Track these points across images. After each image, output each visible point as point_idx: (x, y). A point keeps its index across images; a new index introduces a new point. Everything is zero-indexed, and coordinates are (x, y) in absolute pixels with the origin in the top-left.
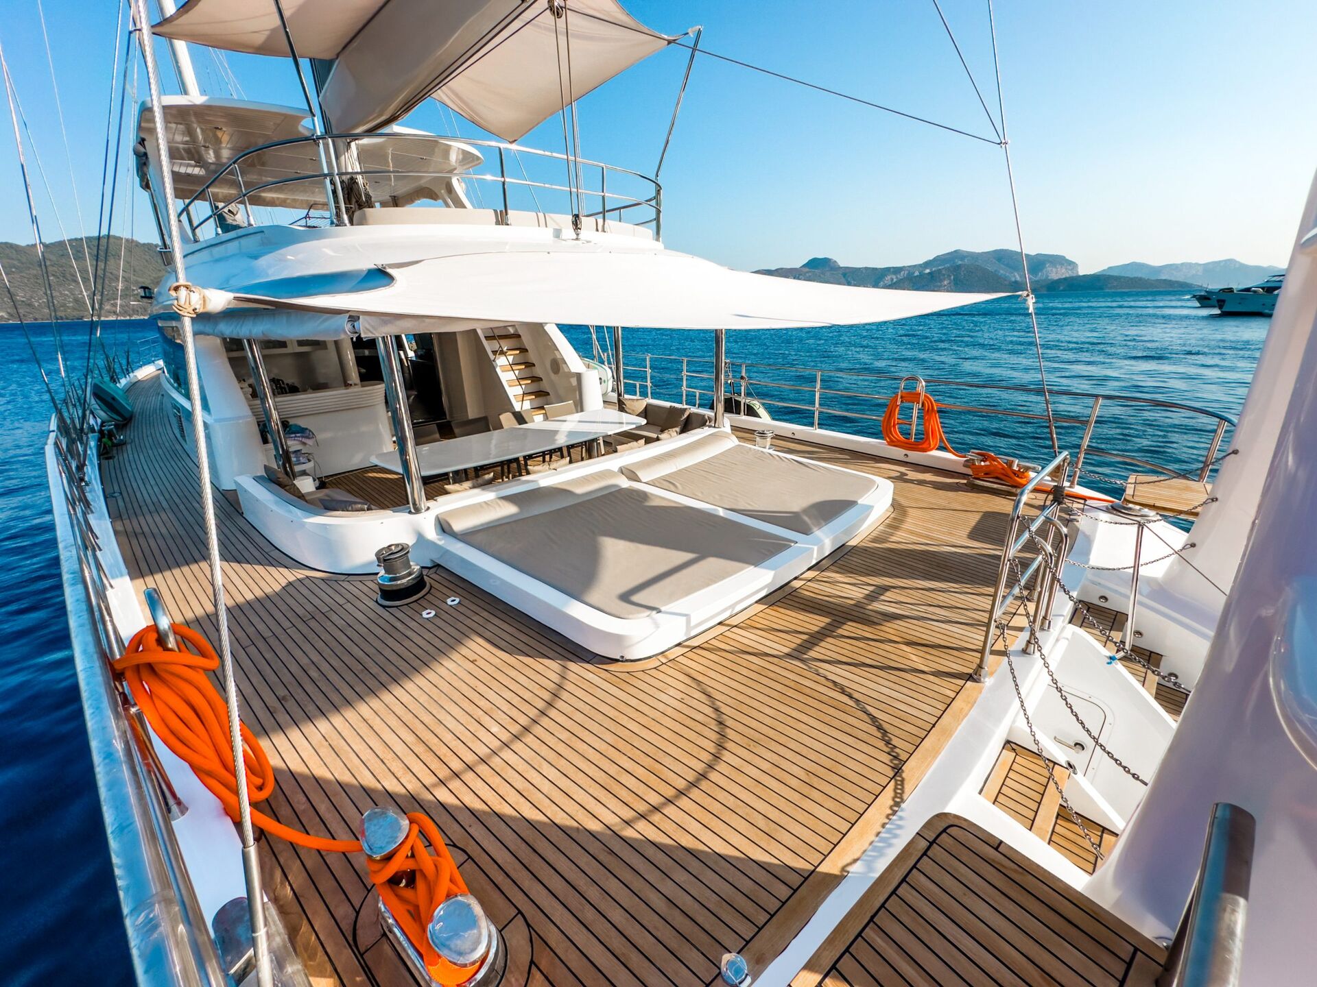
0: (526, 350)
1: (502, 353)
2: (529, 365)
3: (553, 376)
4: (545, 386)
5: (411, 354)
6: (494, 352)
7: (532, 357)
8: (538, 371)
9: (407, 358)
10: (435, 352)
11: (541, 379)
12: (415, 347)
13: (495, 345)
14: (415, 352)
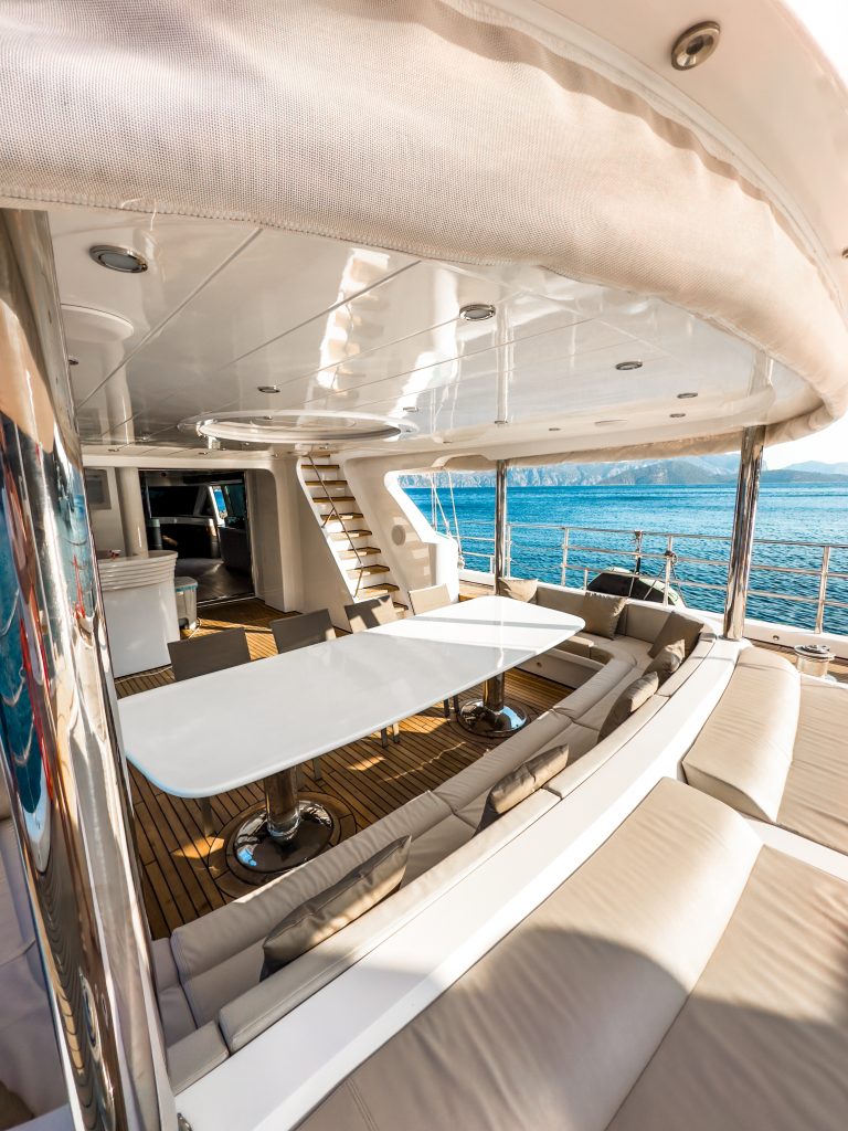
0: (361, 516)
1: (336, 517)
2: (365, 533)
3: (394, 547)
4: (383, 559)
5: (221, 522)
6: (325, 517)
7: (369, 523)
8: (375, 541)
9: (216, 525)
10: (248, 520)
11: (379, 551)
12: (226, 515)
13: (323, 508)
14: (226, 520)
